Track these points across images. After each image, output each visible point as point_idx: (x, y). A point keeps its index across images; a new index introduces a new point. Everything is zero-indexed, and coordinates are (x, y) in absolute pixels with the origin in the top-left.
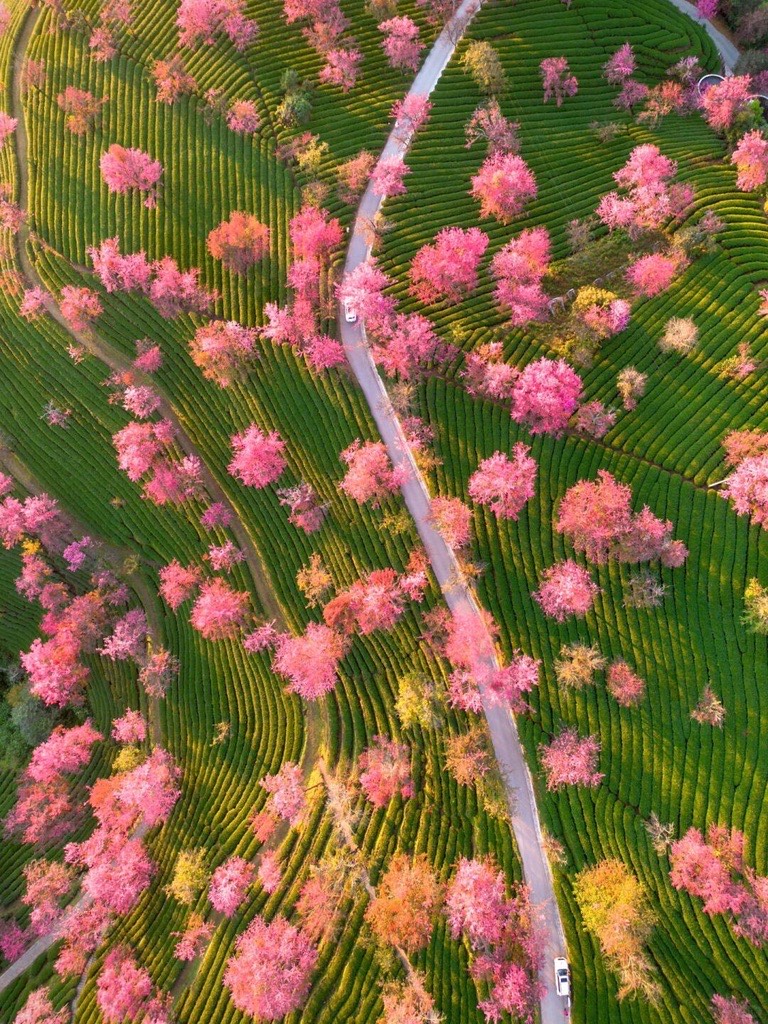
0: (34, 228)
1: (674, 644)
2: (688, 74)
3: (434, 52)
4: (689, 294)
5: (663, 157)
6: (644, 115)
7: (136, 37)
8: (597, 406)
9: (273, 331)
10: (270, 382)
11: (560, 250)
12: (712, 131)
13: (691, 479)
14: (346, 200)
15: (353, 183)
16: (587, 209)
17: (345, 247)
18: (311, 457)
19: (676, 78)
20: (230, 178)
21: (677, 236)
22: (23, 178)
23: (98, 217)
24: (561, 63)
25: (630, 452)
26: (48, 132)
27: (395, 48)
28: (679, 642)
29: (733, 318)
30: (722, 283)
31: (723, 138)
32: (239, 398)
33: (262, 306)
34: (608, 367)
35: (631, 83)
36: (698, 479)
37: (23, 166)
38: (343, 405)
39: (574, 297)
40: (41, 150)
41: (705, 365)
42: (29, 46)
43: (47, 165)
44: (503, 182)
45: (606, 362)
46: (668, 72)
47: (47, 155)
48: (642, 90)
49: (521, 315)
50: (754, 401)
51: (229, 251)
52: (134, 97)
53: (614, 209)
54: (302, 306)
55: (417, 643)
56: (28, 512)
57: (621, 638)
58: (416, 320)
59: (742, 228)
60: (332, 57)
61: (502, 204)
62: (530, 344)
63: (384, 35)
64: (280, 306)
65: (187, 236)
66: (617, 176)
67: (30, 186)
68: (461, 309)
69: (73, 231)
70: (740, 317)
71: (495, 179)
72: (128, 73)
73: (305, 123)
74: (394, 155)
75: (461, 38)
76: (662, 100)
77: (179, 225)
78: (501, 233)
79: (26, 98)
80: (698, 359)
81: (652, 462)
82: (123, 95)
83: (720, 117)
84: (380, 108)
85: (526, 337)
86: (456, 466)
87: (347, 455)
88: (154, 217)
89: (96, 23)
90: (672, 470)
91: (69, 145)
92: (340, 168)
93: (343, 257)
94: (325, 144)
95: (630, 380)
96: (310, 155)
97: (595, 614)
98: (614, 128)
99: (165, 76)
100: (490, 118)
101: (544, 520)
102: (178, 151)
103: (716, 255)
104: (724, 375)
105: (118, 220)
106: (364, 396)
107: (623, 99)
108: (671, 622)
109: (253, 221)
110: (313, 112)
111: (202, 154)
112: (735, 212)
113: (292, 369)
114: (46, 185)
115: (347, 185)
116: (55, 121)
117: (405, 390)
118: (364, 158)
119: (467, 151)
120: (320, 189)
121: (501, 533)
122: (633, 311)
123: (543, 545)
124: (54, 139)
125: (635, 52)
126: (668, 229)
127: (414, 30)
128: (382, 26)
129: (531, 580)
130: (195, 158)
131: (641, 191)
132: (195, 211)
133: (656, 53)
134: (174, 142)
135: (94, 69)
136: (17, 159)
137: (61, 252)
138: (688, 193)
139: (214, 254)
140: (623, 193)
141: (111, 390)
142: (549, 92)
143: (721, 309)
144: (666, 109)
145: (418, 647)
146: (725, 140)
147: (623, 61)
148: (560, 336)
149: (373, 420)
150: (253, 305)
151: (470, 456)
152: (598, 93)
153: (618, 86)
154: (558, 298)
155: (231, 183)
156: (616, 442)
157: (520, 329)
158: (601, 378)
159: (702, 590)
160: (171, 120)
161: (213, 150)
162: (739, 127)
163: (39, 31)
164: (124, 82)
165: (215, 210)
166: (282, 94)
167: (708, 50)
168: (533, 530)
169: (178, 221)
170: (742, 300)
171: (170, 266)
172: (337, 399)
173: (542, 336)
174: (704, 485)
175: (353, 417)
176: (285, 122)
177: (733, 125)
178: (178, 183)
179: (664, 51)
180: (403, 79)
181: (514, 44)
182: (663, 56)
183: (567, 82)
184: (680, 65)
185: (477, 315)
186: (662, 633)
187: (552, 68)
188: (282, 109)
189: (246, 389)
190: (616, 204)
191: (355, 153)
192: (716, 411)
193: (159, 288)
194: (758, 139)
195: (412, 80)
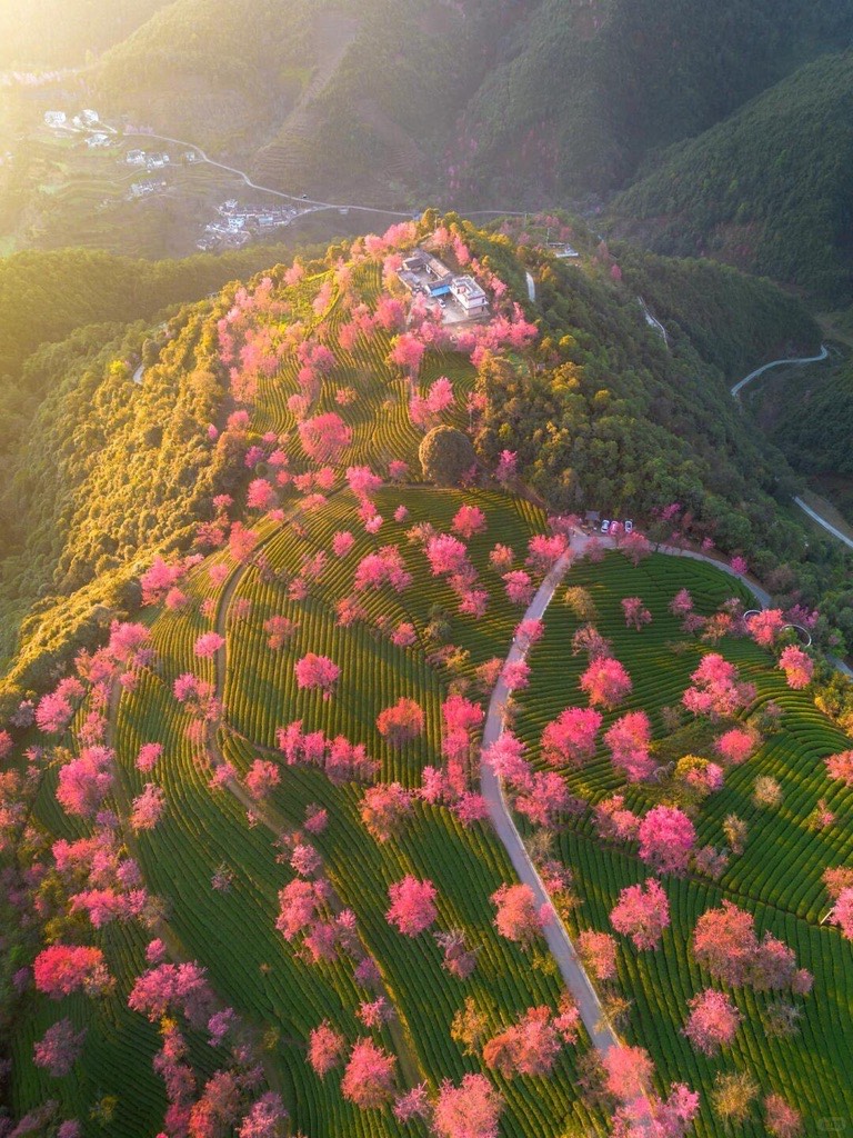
0: (227, 719)
1: (821, 1080)
2: (734, 610)
3: (539, 594)
4: (769, 765)
5: (727, 663)
6: (705, 636)
7: (320, 585)
8: (710, 851)
9: (428, 792)
10: (421, 840)
11: (658, 731)
12: (760, 648)
13: (804, 917)
14: (483, 691)
15: (489, 679)
16: (674, 700)
17: (482, 728)
18: (458, 908)
19: (725, 612)
20: (389, 678)
21: (749, 720)
22: (220, 681)
23: (281, 709)
24: (637, 601)
25: (746, 894)
26: (246, 649)
27: (514, 590)
28: (826, 1079)
29: (809, 784)
30: (793, 756)
31: (771, 654)
32: (391, 856)
33: (421, 770)
34: (713, 822)
35: (692, 615)
36: (810, 916)
37: (221, 674)
38: (487, 856)
39: (675, 767)
40: (239, 660)
41: (794, 821)
42: (236, 590)
43: (243, 672)
44: (606, 677)
45: (711, 818)
46: (719, 609)
47: (244, 665)
48: (702, 620)
49: (636, 773)
50: (843, 849)
51: (393, 728)
52: (317, 623)
53: (695, 700)
54: (454, 768)
55: (570, 1103)
56: (182, 977)
57: (771, 1078)
58: (552, 775)
59: (800, 716)
60: (469, 596)
61: (606, 694)
62: (644, 803)
63: (506, 582)
64: (436, 769)
65: (353, 722)
66: (693, 677)
67: (226, 687)
68: (583, 775)
69: (261, 718)
70: (814, 782)
71: (600, 675)
72: (313, 607)
73: (447, 639)
74: (517, 660)
75: (558, 585)
76: (718, 626)
77: (347, 713)
78: (610, 717)
79: (230, 625)
80: (788, 816)
81: (766, 902)
82: (308, 622)
83: (765, 637)
84: (502, 630)
85: (640, 798)
86: (594, 912)
87: (496, 897)
88: (327, 708)
89: (296, 575)
90: (786, 910)
91: (263, 657)
92: (478, 669)
93: (481, 735)
94: (467, 652)
95: (733, 826)
96: (456, 659)
97: (742, 1054)
98: (685, 645)
99: (346, 609)
100: (589, 635)
101: (680, 960)
102: (349, 659)
103: (785, 735)
104: (812, 828)
105: (298, 710)
106: (504, 849)
107: (687, 626)
108: (814, 1056)
109: (414, 705)
110: (452, 632)
111: (367, 661)
112: (793, 705)
113: (440, 827)
114: (241, 686)
115: (484, 682)
116: (253, 640)
117: (545, 839)
118: (495, 663)
119: (574, 659)
120: (464, 684)
121: (642, 975)
122: (727, 777)
123: (683, 985)
124: (251, 653)
125: (691, 595)
126: (741, 718)
127: (527, 579)
128: (506, 577)
129: (676, 1021)
130: (362, 664)
131: (714, 685)
132: (360, 703)
133: (705, 595)
134: (346, 653)
135: (287, 606)
136: (216, 669)
137: (247, 737)
138: (752, 688)
139: (382, 730)
140: (701, 689)
141: (279, 851)
142: (630, 620)
143: (798, 777)
144: (721, 633)
145: (572, 1109)
146: (772, 654)
147: (683, 601)
148: (668, 798)
149: (514, 870)
150: (406, 774)
151: (605, 902)
152: (668, 624)
153: (682, 618)
154: (662, 768)
155: (389, 682)
156: (732, 886)
157: (633, 792)
158: (709, 831)
159: (835, 1021)
160: (344, 639)
161: (376, 658)
162: (780, 644)
163: (245, 582)
164: (310, 614)
165: (376, 701)
166: (429, 620)
167: (746, 594)
168: (672, 970)
169: (347, 710)
170: (813, 770)
171: (342, 742)
172: (481, 852)
173: (652, 798)
174: (816, 922)
175: (496, 868)
176: (431, 638)
177: (776, 643)
178: (348, 682)
179: (713, 594)
180: (519, 610)
181: (599, 589)
182: (713, 598)
183: (643, 614)
184: (727, 604)
185: (597, 780)
186: (808, 1069)
187: (630, 605)
188: (430, 630)
189: (398, 848)
190: (696, 695)
191: (488, 659)
192: (812, 858)
193: (335, 759)
194: (797, 652)
195: (524, 612)
